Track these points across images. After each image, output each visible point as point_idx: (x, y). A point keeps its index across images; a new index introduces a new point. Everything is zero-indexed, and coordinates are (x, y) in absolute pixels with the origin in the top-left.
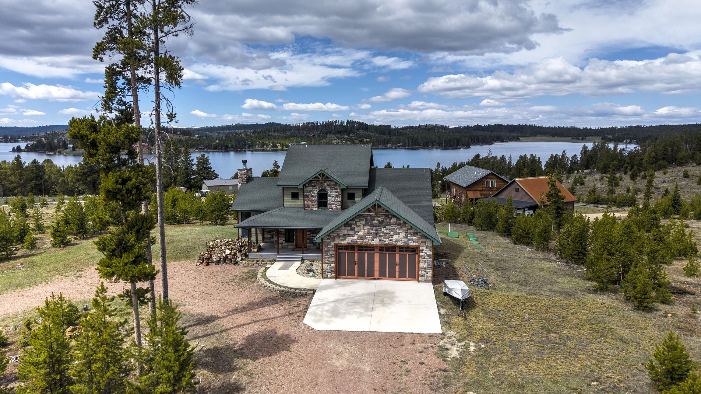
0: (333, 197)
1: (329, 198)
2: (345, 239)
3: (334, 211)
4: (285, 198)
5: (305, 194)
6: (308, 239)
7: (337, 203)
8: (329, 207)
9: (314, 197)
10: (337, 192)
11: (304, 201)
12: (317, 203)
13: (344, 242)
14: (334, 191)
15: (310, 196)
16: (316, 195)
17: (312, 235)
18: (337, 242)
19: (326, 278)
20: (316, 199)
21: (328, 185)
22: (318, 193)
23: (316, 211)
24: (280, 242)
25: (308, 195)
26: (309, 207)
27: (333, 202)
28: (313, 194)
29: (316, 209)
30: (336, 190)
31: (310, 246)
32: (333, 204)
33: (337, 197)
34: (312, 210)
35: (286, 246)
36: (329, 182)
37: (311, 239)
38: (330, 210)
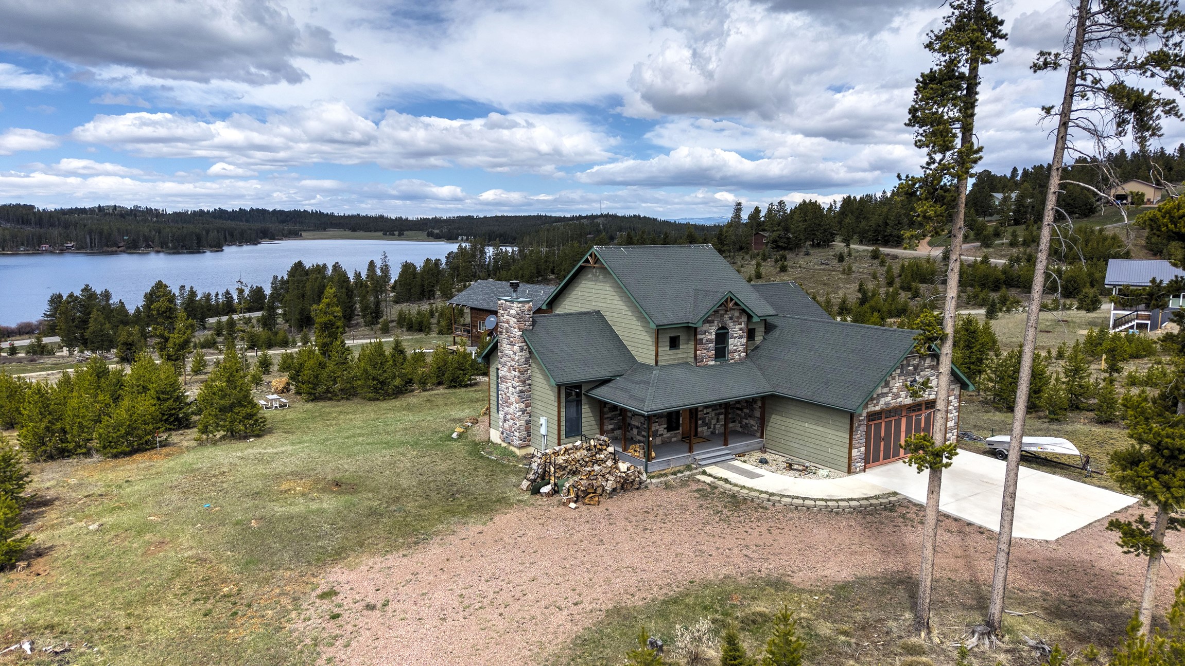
0: (736, 337)
1: (731, 341)
2: (878, 404)
3: (736, 363)
4: (660, 349)
5: (698, 337)
7: (741, 348)
8: (730, 356)
9: (709, 341)
10: (741, 329)
11: (696, 350)
12: (713, 352)
13: (878, 408)
14: (738, 327)
15: (704, 340)
16: (714, 337)
18: (869, 410)
19: (856, 473)
20: (712, 345)
21: (731, 318)
22: (717, 334)
23: (713, 366)
24: (659, 433)
25: (702, 339)
26: (702, 361)
27: (735, 348)
28: (709, 337)
29: (713, 363)
30: (740, 326)
31: (702, 432)
32: (735, 351)
33: (741, 337)
34: (707, 366)
35: (668, 438)
36: (732, 312)
37: (703, 419)
38: (731, 361)
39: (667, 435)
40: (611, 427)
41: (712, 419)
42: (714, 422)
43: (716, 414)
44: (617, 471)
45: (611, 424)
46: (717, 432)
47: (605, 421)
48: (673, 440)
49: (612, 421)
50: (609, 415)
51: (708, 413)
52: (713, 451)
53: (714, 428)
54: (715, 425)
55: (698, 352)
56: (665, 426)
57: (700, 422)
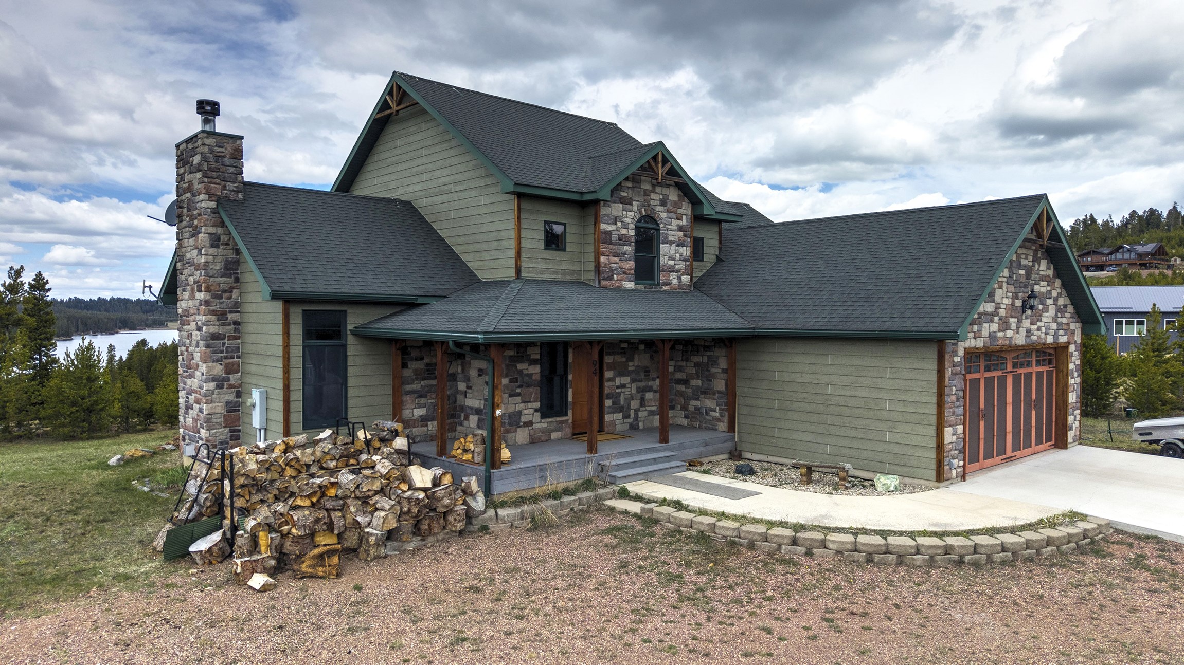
0: (672, 243)
1: (664, 248)
2: (980, 334)
3: (673, 294)
4: (524, 247)
5: (603, 226)
6: (608, 397)
7: (681, 266)
8: (662, 278)
9: (623, 240)
10: (681, 229)
11: (598, 254)
12: (632, 264)
13: (981, 343)
14: (675, 223)
15: (614, 237)
16: (632, 233)
17: (618, 381)
18: (967, 344)
19: (951, 481)
20: (629, 249)
21: (663, 203)
22: (637, 228)
23: (632, 291)
24: (524, 419)
25: (609, 233)
26: (611, 278)
27: (671, 262)
28: (624, 231)
29: (630, 285)
30: (680, 223)
31: (613, 423)
32: (672, 269)
33: (680, 244)
34: (620, 290)
35: (543, 431)
36: (666, 191)
37: (615, 397)
38: (666, 288)
39: (541, 424)
40: (419, 412)
41: (632, 398)
42: (635, 404)
43: (639, 390)
44: (404, 487)
45: (420, 406)
46: (641, 425)
47: (407, 398)
48: (554, 436)
49: (423, 401)
50: (414, 387)
51: (623, 386)
52: (639, 452)
53: (636, 418)
54: (637, 411)
55: (603, 259)
56: (537, 405)
57: (608, 403)
